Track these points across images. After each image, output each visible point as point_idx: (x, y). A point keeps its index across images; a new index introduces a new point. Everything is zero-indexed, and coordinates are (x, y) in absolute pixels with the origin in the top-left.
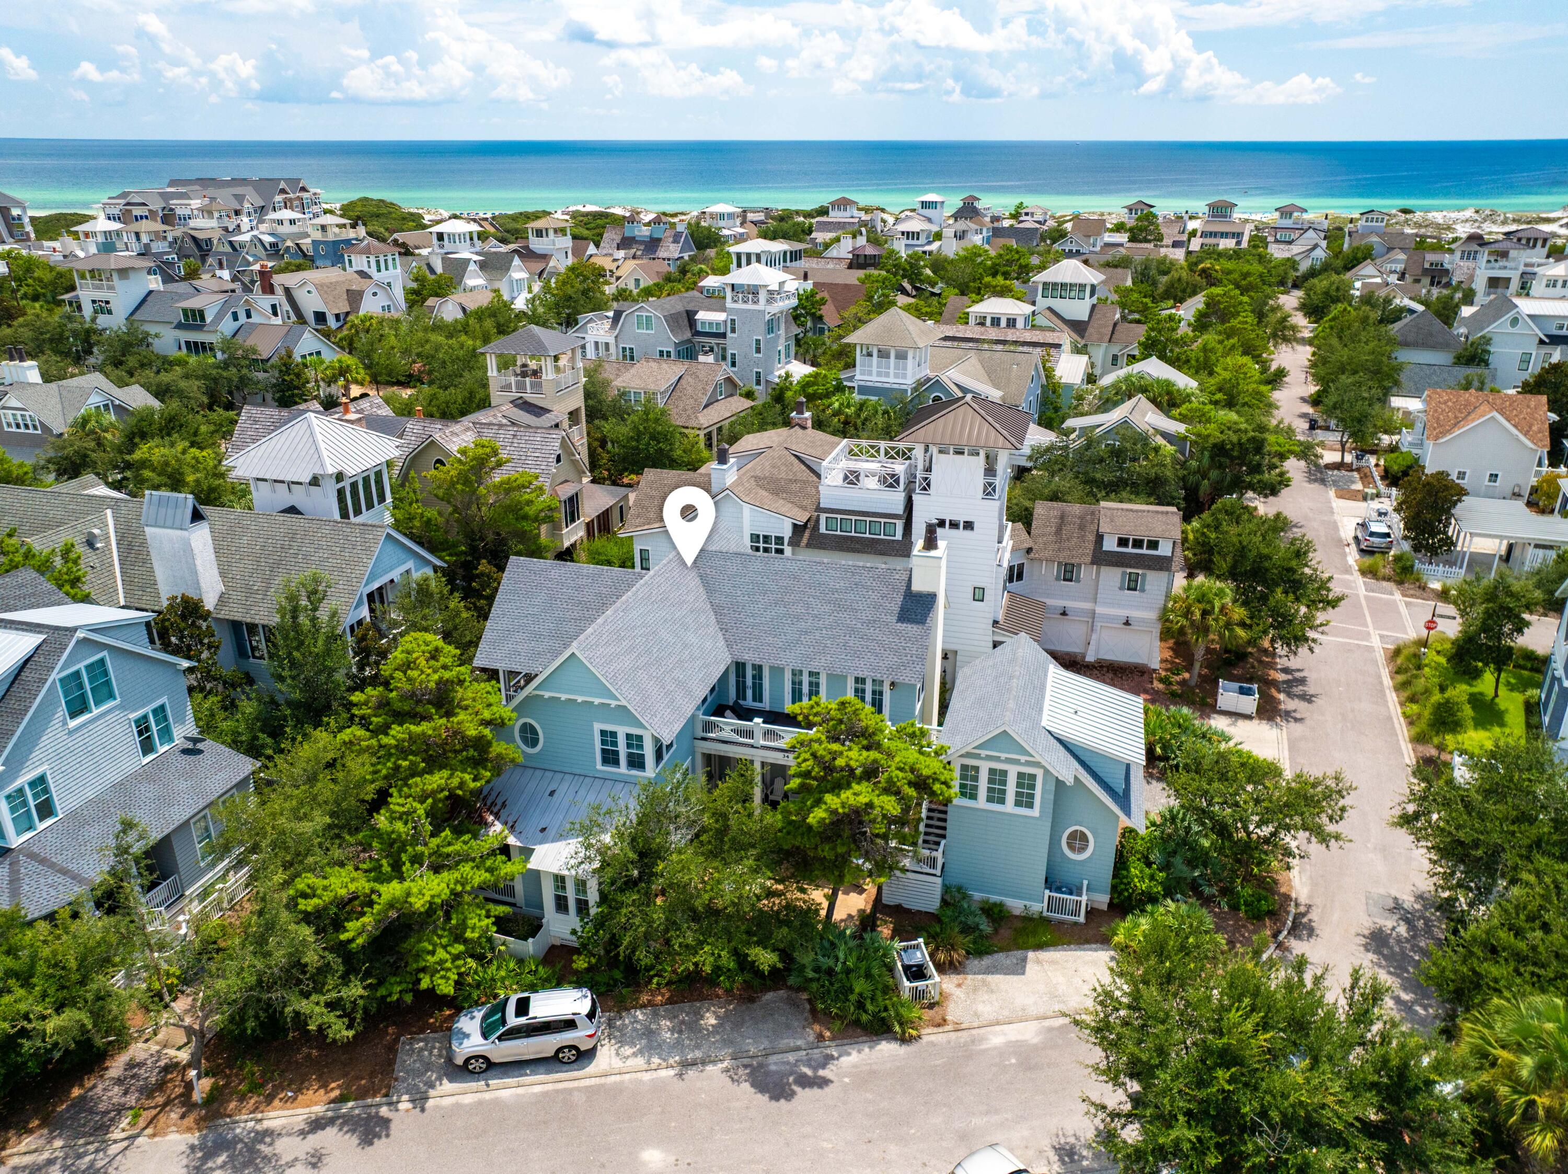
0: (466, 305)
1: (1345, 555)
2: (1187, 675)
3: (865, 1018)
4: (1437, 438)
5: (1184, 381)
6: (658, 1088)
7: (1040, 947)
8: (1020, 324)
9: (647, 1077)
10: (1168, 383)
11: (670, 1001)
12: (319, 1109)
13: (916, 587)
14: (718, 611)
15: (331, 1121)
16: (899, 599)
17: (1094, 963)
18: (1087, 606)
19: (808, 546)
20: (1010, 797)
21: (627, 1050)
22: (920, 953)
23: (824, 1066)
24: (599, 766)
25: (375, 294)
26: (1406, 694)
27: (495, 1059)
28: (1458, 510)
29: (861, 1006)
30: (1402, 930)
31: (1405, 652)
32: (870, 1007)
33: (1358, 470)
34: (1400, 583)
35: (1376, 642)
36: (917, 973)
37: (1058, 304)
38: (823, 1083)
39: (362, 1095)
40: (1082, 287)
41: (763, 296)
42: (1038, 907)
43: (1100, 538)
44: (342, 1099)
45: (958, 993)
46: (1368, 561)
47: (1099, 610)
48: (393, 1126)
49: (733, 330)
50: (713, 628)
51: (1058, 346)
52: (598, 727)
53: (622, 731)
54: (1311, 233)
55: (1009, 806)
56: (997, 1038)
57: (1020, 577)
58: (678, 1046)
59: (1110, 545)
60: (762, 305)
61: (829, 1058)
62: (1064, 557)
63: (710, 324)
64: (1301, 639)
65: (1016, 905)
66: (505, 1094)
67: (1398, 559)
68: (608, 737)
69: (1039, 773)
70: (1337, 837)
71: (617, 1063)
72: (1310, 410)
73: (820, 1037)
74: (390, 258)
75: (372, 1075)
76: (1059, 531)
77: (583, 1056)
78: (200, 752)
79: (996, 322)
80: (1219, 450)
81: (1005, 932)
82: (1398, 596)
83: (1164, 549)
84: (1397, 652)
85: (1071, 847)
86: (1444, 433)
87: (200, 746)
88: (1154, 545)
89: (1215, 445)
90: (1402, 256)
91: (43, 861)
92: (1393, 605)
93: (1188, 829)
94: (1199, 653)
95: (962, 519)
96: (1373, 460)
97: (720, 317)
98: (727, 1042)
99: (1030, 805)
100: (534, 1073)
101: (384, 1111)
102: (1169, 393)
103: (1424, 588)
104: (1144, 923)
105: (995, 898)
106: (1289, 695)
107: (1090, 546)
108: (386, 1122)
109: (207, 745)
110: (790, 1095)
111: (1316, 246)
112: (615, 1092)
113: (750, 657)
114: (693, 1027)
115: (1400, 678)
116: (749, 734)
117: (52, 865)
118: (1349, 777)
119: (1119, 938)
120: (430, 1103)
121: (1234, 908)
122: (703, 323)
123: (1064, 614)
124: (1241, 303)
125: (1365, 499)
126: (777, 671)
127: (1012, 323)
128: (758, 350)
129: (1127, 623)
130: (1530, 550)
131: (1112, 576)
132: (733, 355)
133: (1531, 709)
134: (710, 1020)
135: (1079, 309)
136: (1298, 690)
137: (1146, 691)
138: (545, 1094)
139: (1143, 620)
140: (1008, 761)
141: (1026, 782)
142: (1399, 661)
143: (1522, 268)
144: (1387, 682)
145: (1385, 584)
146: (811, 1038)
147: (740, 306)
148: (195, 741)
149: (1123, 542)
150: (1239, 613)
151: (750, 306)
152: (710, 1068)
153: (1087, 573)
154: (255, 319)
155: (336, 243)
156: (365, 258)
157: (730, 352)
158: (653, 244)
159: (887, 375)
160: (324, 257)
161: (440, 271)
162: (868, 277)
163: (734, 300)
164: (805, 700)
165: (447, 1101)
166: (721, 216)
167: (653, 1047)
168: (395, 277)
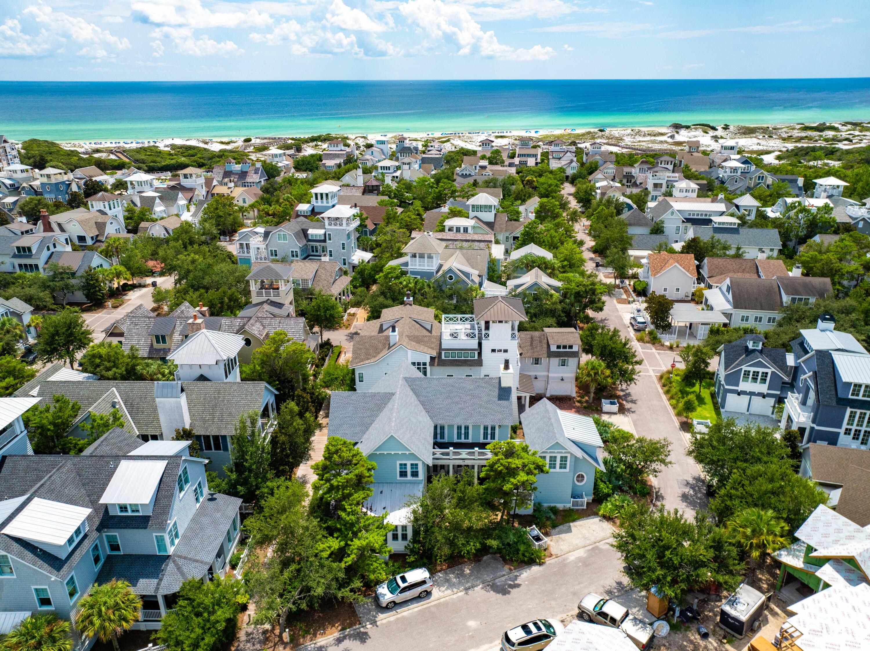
0: (167, 226)
1: (629, 332)
2: (587, 398)
3: (526, 559)
4: (654, 275)
5: (548, 255)
6: (460, 599)
7: (574, 521)
8: (470, 230)
9: (455, 596)
10: (543, 258)
11: (449, 567)
12: (337, 635)
13: (503, 385)
14: (423, 403)
15: (344, 638)
16: (497, 391)
17: (594, 523)
18: (545, 374)
19: (438, 365)
21: (443, 589)
22: (536, 531)
23: (516, 580)
24: (398, 478)
25: (111, 223)
26: (670, 395)
27: (397, 601)
28: (671, 312)
29: (523, 555)
30: (691, 492)
31: (665, 377)
32: (527, 554)
33: (623, 288)
34: (653, 344)
35: (652, 373)
36: (538, 539)
37: (479, 214)
38: (518, 586)
39: (350, 626)
40: (490, 207)
41: (344, 222)
42: (569, 505)
44: (343, 629)
45: (552, 543)
46: (639, 334)
47: (550, 375)
48: (369, 634)
49: (330, 239)
50: (424, 412)
51: (491, 241)
52: (399, 463)
53: (409, 463)
54: (568, 154)
55: (558, 469)
56: (572, 557)
58: (460, 583)
59: (553, 348)
60: (344, 227)
61: (516, 576)
62: (536, 355)
63: (316, 235)
64: (631, 380)
65: (560, 506)
66: (405, 614)
67: (651, 333)
68: (403, 466)
69: (569, 455)
71: (441, 594)
72: (593, 256)
74: (115, 201)
75: (350, 618)
76: (531, 344)
77: (428, 594)
78: (215, 499)
79: (458, 230)
80: (578, 295)
81: (560, 517)
82: (654, 350)
83: (575, 349)
84: (661, 377)
85: (578, 481)
86: (657, 272)
87: (214, 496)
88: (571, 347)
89: (575, 293)
90: (612, 166)
91: (185, 558)
92: (653, 354)
93: (612, 466)
94: (593, 389)
95: (503, 349)
96: (627, 282)
97: (322, 232)
98: (478, 578)
99: (565, 468)
100: (412, 604)
101: (362, 630)
102: (545, 263)
103: (663, 345)
104: (609, 505)
105: (553, 505)
106: (627, 401)
107: (545, 350)
108: (366, 633)
109: (217, 496)
110: (509, 593)
111: (572, 161)
112: (446, 604)
113: (440, 422)
115: (666, 388)
116: (448, 454)
117: (190, 559)
119: (601, 512)
121: (635, 493)
122: (312, 235)
123: (536, 378)
124: (555, 205)
125: (629, 303)
127: (466, 230)
128: (343, 248)
129: (562, 380)
130: (698, 325)
131: (555, 361)
132: (331, 251)
133: (713, 396)
134: (467, 571)
135: (489, 217)
136: (629, 399)
137: (574, 407)
138: (420, 610)
139: (568, 378)
140: (558, 453)
142: (663, 381)
143: (666, 178)
144: (661, 391)
145: (648, 345)
146: (508, 570)
147: (333, 227)
148: (212, 495)
149: (559, 347)
150: (608, 372)
151: (338, 227)
152: (476, 589)
153: (544, 361)
154: (59, 248)
155: (57, 184)
156: (101, 203)
157: (328, 250)
158: (243, 174)
159: (424, 266)
160: (50, 192)
161: (139, 204)
162: (382, 201)
163: (330, 224)
164: (463, 436)
165: (384, 621)
166: (276, 156)
167: (451, 585)
168: (119, 212)
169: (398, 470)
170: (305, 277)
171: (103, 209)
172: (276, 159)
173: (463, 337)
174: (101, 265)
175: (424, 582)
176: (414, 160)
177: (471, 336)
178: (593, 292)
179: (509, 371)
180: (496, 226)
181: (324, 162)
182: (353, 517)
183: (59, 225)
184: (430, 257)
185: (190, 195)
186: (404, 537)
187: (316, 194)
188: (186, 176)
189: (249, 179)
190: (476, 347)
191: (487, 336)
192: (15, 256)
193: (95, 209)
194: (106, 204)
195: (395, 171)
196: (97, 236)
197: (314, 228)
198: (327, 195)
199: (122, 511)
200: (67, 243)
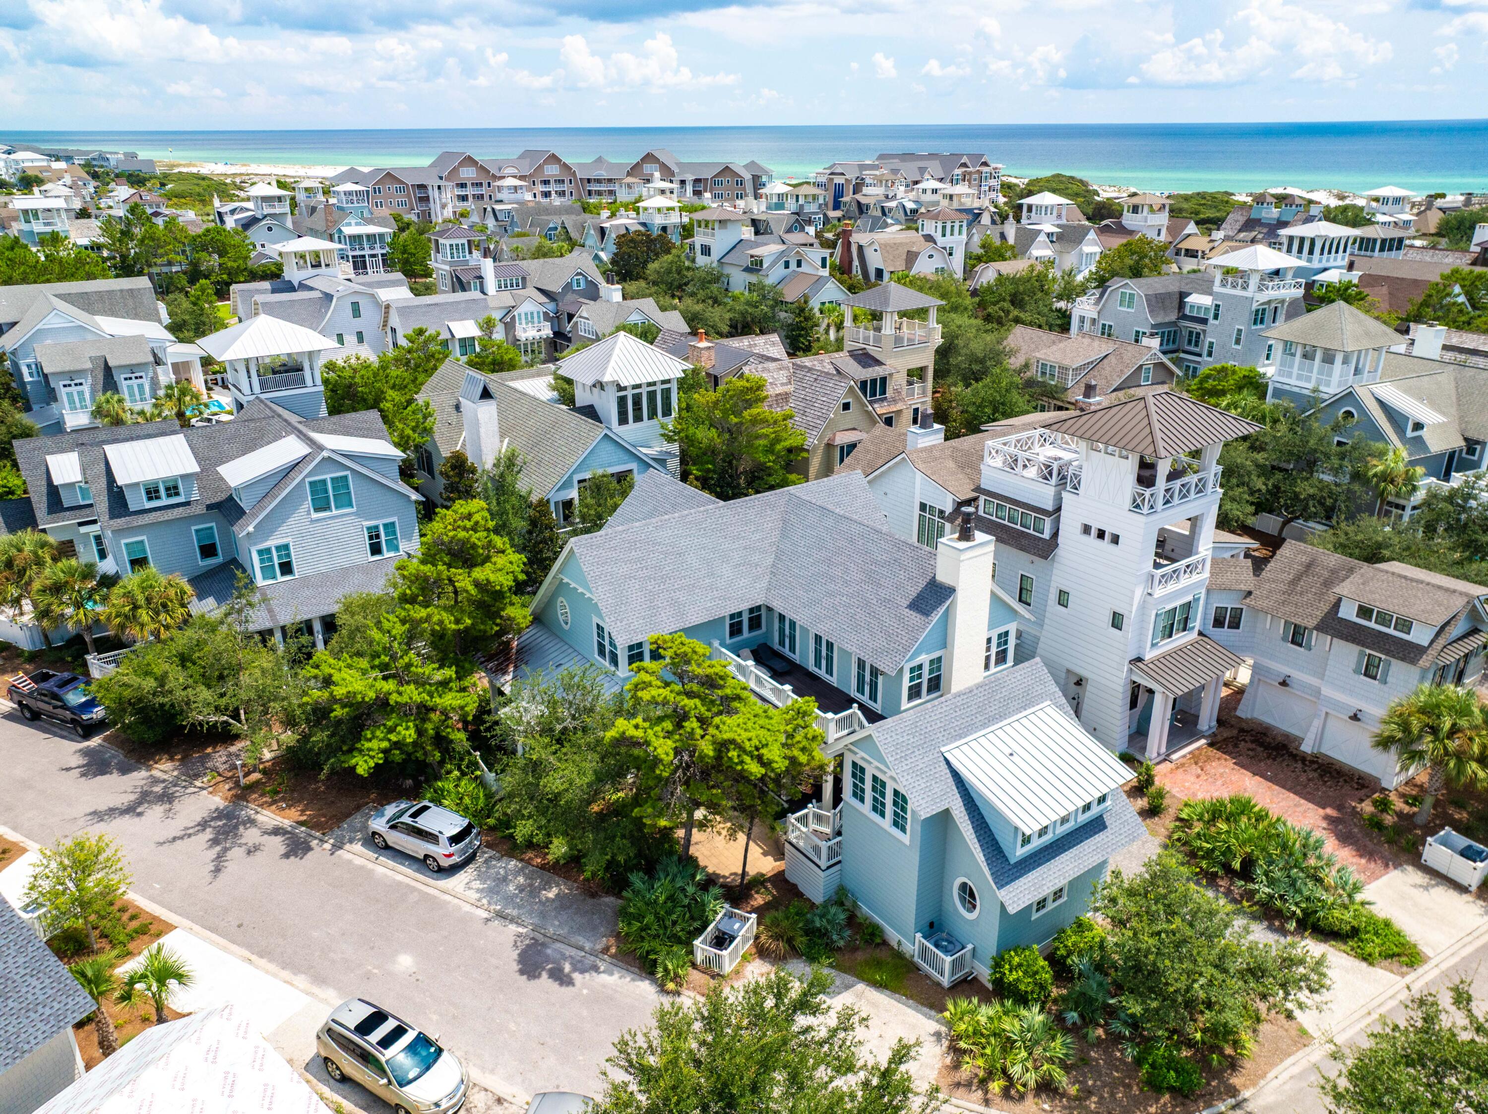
0: (1006, 272)
2: (1418, 809)
3: (639, 951)
6: (464, 919)
7: (875, 984)
11: (542, 867)
13: (941, 578)
14: (781, 556)
15: (285, 833)
16: (922, 584)
18: (1315, 681)
20: (889, 813)
21: (477, 884)
23: (583, 971)
24: (596, 655)
25: (931, 256)
27: (389, 841)
29: (641, 939)
38: (568, 983)
39: (315, 826)
41: (1254, 281)
42: (910, 948)
43: (1338, 601)
44: (304, 824)
47: (1324, 690)
48: (310, 854)
49: (1216, 317)
50: (763, 570)
55: (888, 823)
57: (1235, 624)
58: (510, 899)
59: (1349, 612)
60: (1250, 292)
61: (594, 969)
63: (1197, 308)
65: (892, 936)
66: (380, 870)
73: (606, 950)
74: (956, 224)
75: (333, 817)
76: (1298, 578)
77: (445, 871)
83: (1420, 635)
85: (962, 900)
88: (1405, 625)
94: (1433, 785)
97: (1207, 301)
99: (903, 830)
100: (409, 867)
101: (315, 842)
105: (881, 922)
107: (1325, 608)
108: (308, 850)
110: (536, 977)
113: (783, 609)
114: (534, 892)
119: (946, 1015)
120: (340, 852)
122: (1192, 307)
123: (1284, 684)
126: (805, 631)
129: (1355, 718)
131: (1347, 654)
132: (1211, 344)
134: (552, 894)
141: (900, 802)
146: (599, 947)
147: (1227, 290)
151: (1238, 292)
152: (512, 927)
153: (1320, 641)
156: (933, 223)
157: (1208, 340)
158: (1279, 227)
163: (1224, 284)
164: (824, 664)
167: (494, 891)
168: (959, 242)
171: (933, 233)
173: (1028, 470)
175: (434, 838)
184: (1328, 358)
187: (1291, 239)
190: (1050, 507)
191: (1076, 482)
193: (925, 232)
194: (940, 225)
197: (1203, 292)
198: (1312, 242)
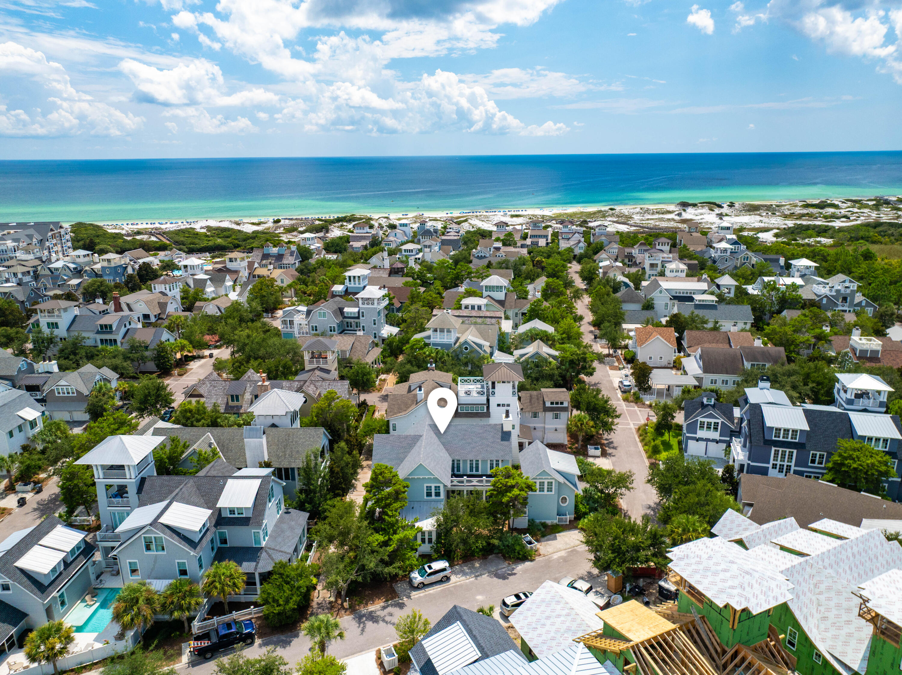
0: (220, 305)
1: (617, 394)
2: (577, 445)
3: (521, 557)
4: (641, 346)
5: (550, 329)
6: (472, 583)
7: (559, 532)
8: (483, 308)
9: (467, 581)
10: (546, 332)
11: (463, 562)
12: (382, 604)
13: (505, 430)
14: (443, 444)
15: (388, 606)
16: (500, 434)
17: (575, 534)
18: (542, 425)
19: (455, 417)
20: (546, 489)
21: (459, 576)
22: (529, 537)
23: (513, 571)
24: (425, 497)
25: (171, 303)
26: (644, 443)
27: (425, 583)
28: (651, 376)
29: (519, 554)
30: (652, 513)
31: (641, 429)
32: (521, 553)
33: (615, 357)
34: (636, 403)
35: (632, 426)
36: (530, 543)
37: (492, 294)
38: (515, 574)
39: (392, 599)
40: (501, 287)
41: (376, 302)
42: (556, 521)
43: (544, 403)
44: (387, 601)
45: (541, 547)
46: (625, 395)
47: (546, 426)
48: (406, 603)
49: (363, 316)
50: (444, 450)
51: (501, 318)
52: (425, 485)
53: (433, 486)
54: (577, 235)
55: (546, 492)
56: (555, 556)
58: (472, 573)
59: (548, 404)
60: (375, 306)
61: (513, 569)
62: (534, 410)
63: (351, 313)
64: (611, 430)
65: (549, 522)
66: (431, 592)
67: (634, 394)
68: (429, 488)
69: (553, 481)
70: (632, 488)
71: (458, 579)
72: (592, 329)
73: (509, 564)
74: (174, 284)
75: (391, 594)
76: (530, 401)
77: (448, 579)
78: (290, 512)
79: (473, 307)
80: (572, 362)
81: (548, 530)
82: (636, 408)
83: (566, 404)
84: (639, 429)
85: (562, 503)
86: (643, 344)
87: (289, 510)
88: (562, 403)
89: (570, 361)
90: (616, 246)
92: (635, 411)
93: (591, 493)
94: (580, 438)
95: (506, 403)
96: (619, 352)
97: (356, 310)
98: (485, 569)
99: (551, 491)
100: (437, 585)
101: (400, 601)
102: (546, 336)
103: (644, 404)
104: (586, 520)
105: (543, 521)
106: (609, 448)
107: (541, 406)
108: (403, 604)
109: (291, 510)
110: (508, 578)
111: (580, 241)
112: (461, 586)
113: (457, 458)
114: (473, 567)
115: (641, 438)
116: (462, 482)
118: (634, 471)
119: (580, 526)
120: (413, 597)
122: (347, 313)
123: (535, 429)
124: (559, 285)
125: (620, 369)
126: (465, 461)
127: (479, 308)
128: (375, 324)
129: (556, 430)
130: (675, 387)
131: (549, 415)
133: (680, 443)
134: (477, 565)
135: (500, 296)
136: (611, 445)
138: (442, 590)
139: (561, 428)
140: (545, 479)
141: (550, 484)
142: (640, 432)
143: (661, 259)
144: (638, 439)
145: (632, 404)
146: (507, 564)
147: (366, 306)
148: (287, 509)
149: (552, 403)
150: (591, 423)
152: (483, 576)
153: (541, 415)
154: (133, 326)
155: (115, 267)
156: (163, 286)
157: (361, 325)
158: (280, 257)
159: (444, 338)
160: (109, 275)
161: (192, 286)
162: (407, 283)
163: (363, 304)
164: (474, 469)
165: (416, 596)
166: (309, 239)
167: (465, 574)
168: (177, 293)
169: (425, 491)
170: (344, 349)
171: (164, 290)
172: (308, 242)
173: (474, 394)
174: (168, 340)
175: (444, 570)
176: (434, 243)
177: (481, 393)
178: (584, 360)
179: (509, 419)
180: (506, 304)
181: (351, 243)
182: (394, 519)
183: (128, 305)
184: (449, 331)
185: (235, 277)
186: (430, 541)
187: (350, 277)
188: (231, 260)
189: (285, 261)
190: (485, 402)
191: (494, 393)
192: (98, 332)
193: (158, 290)
194: (167, 286)
195: (417, 254)
196: (159, 314)
197: (349, 307)
198: (359, 277)
199: (231, 514)
200: (139, 321)
